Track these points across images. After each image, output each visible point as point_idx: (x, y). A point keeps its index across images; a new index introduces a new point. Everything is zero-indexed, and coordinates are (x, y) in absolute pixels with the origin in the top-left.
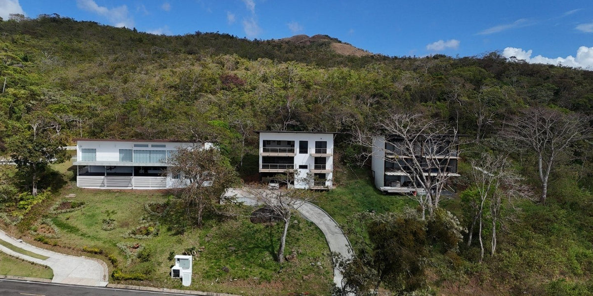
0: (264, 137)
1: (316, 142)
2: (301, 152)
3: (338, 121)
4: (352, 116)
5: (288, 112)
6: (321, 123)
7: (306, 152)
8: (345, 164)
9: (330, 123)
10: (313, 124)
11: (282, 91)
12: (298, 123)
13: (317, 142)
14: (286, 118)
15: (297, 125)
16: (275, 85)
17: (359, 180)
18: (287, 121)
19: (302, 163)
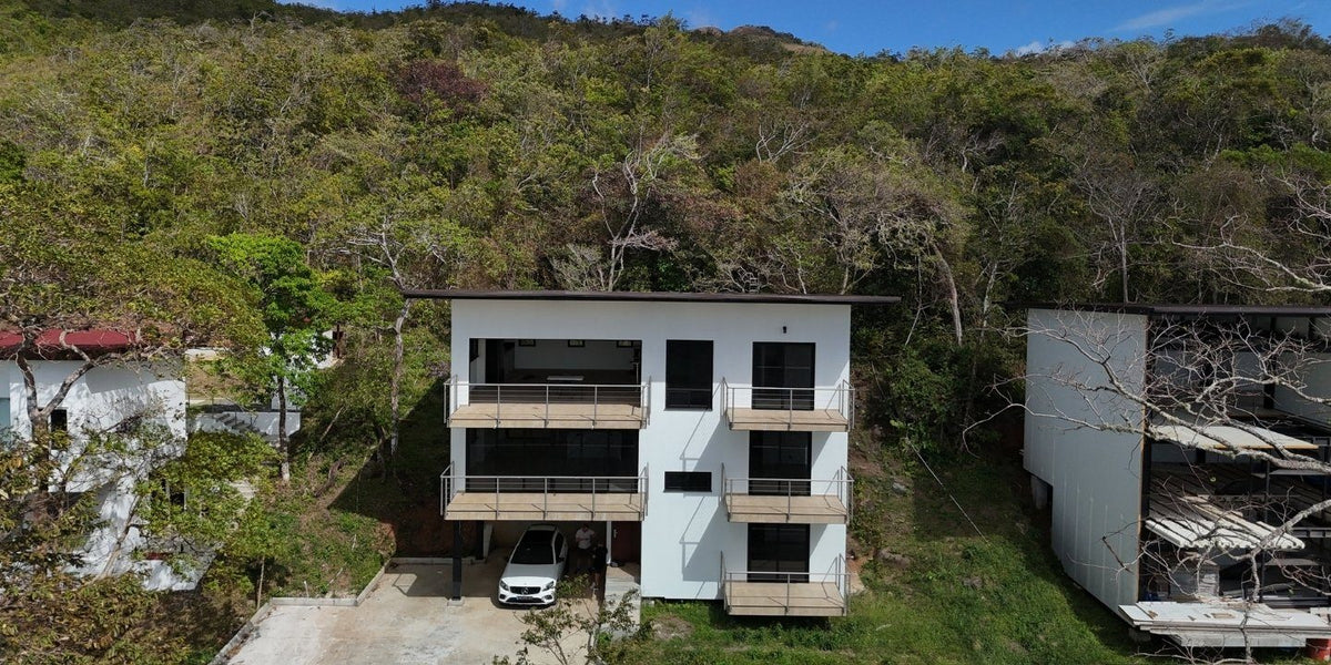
0: (475, 321)
1: (757, 347)
2: (673, 402)
3: (855, 233)
4: (921, 209)
5: (627, 194)
6: (776, 240)
7: (703, 402)
8: (891, 438)
9: (818, 242)
10: (738, 246)
11: (617, 118)
12: (672, 245)
13: (759, 349)
14: (620, 222)
15: (665, 254)
16: (591, 96)
17: (981, 543)
18: (624, 235)
19: (684, 459)
